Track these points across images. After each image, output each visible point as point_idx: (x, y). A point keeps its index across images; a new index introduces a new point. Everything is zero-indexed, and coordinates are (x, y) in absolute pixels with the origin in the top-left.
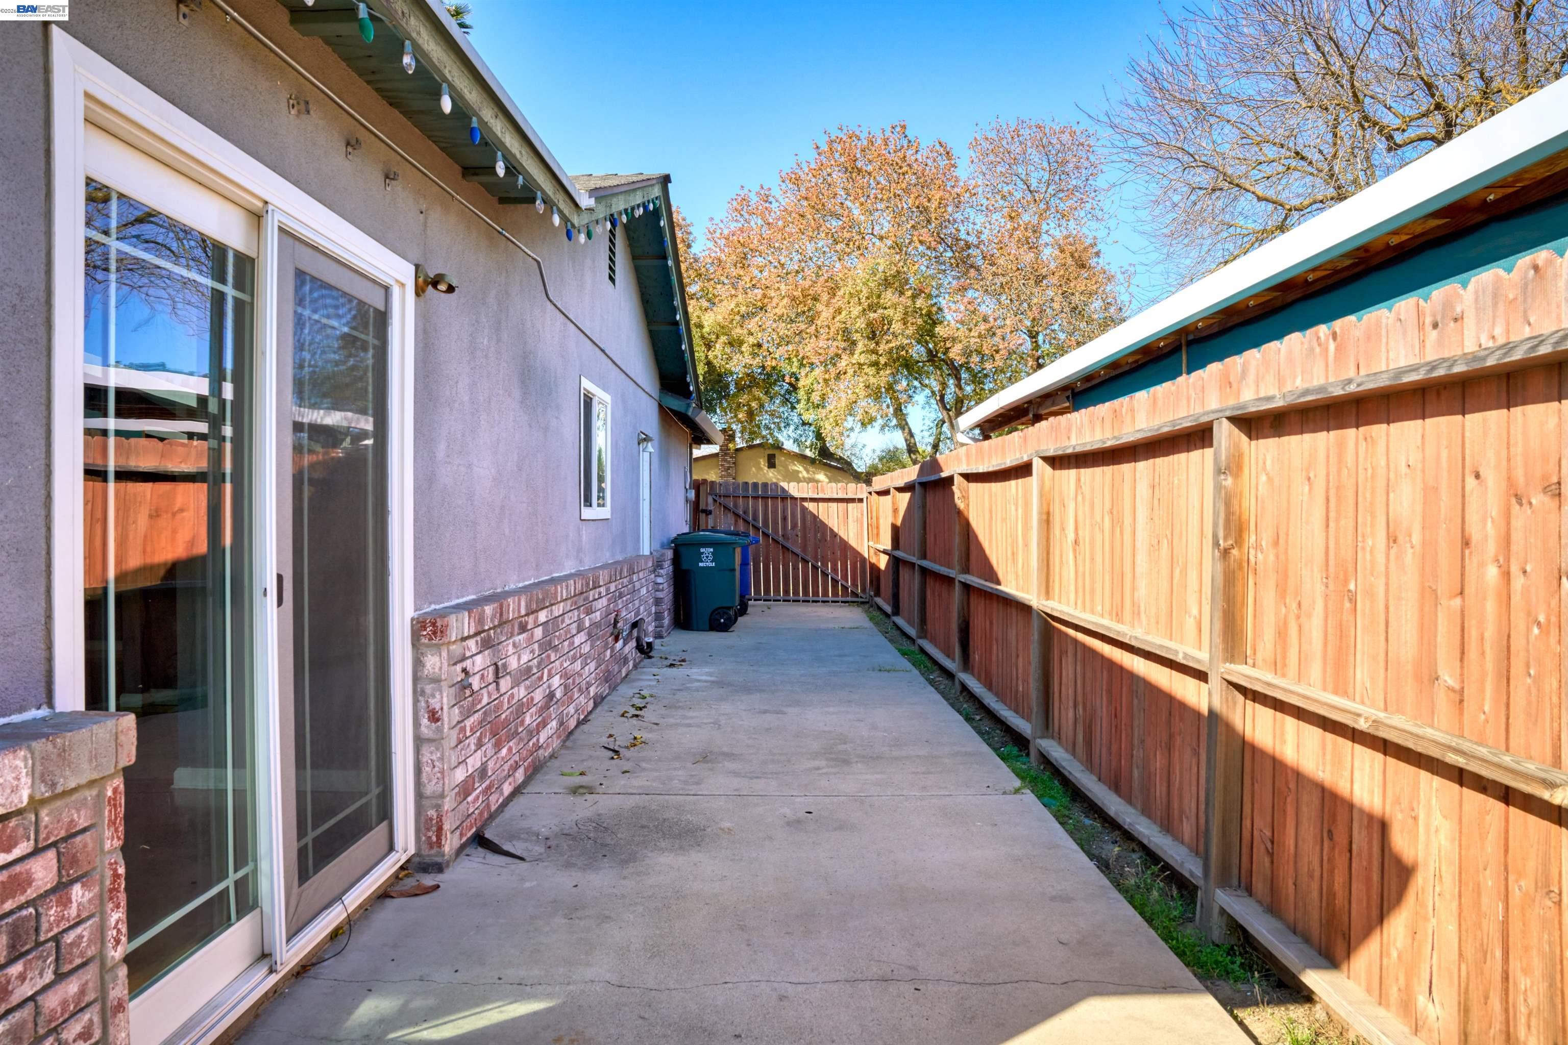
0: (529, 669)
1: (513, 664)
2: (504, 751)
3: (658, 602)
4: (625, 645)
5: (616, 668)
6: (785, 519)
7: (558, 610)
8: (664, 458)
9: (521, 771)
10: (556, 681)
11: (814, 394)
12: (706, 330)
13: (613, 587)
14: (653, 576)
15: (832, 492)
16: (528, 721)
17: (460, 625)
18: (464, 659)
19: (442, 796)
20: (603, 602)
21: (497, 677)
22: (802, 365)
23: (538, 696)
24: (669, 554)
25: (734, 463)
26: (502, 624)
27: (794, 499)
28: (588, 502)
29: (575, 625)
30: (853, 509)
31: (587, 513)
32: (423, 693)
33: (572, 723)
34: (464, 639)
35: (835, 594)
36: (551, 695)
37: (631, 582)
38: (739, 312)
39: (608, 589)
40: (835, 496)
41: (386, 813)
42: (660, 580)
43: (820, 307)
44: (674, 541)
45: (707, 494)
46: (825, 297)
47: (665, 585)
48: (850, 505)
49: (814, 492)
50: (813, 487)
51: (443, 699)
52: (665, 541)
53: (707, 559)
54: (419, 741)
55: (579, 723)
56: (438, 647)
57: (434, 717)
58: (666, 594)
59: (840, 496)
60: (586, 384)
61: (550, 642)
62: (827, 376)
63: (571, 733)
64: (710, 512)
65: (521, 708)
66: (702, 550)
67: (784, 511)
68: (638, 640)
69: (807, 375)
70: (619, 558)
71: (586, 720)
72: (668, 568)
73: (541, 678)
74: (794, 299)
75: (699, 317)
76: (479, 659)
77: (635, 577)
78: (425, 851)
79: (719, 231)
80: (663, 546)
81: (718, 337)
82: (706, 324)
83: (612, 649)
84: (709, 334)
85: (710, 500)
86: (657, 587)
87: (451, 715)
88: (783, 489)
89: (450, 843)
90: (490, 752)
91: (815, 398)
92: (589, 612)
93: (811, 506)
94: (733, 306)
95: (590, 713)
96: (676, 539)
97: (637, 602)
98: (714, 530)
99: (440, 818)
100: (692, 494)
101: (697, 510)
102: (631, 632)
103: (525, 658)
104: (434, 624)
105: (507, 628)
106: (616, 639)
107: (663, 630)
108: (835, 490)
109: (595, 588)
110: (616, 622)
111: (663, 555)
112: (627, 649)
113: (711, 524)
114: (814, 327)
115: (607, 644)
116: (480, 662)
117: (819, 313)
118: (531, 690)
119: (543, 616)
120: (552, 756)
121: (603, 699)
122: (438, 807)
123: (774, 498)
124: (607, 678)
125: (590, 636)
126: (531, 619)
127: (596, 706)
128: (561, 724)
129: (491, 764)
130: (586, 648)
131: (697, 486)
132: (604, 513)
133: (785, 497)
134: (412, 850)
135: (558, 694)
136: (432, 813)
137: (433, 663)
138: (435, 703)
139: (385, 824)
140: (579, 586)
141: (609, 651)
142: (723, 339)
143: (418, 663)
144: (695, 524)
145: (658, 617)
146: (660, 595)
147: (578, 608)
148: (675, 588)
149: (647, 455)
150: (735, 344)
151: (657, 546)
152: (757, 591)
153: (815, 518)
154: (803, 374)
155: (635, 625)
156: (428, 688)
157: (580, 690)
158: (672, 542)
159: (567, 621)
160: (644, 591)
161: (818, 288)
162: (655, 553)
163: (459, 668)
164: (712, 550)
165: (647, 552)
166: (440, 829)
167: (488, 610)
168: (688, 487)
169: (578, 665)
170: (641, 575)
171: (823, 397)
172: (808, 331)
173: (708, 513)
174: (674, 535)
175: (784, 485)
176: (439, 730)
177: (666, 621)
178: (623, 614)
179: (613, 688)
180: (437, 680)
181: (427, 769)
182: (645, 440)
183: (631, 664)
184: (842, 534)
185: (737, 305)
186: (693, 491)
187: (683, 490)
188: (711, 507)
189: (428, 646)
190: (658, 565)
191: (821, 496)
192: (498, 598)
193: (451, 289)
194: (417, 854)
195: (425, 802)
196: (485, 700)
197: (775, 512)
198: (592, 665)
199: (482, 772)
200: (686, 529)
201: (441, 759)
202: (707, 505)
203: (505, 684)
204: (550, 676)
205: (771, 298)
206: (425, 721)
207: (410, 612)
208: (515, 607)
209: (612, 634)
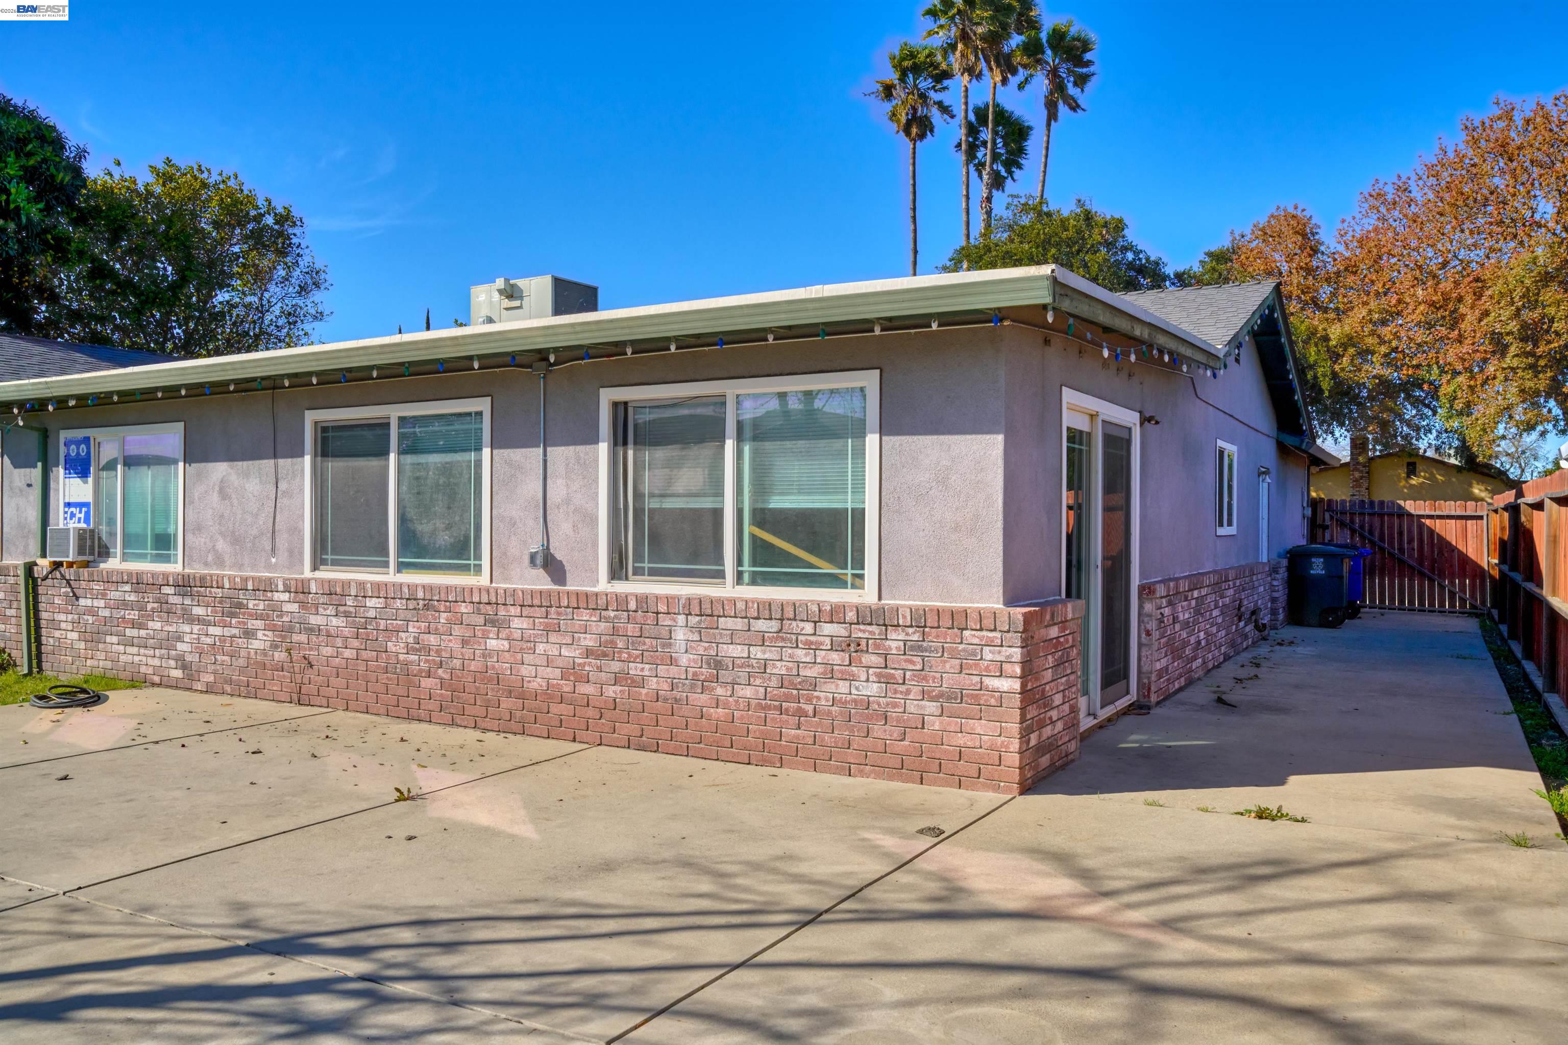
0: (1188, 622)
1: (1181, 618)
2: (1176, 664)
3: (1274, 600)
4: (1246, 625)
5: (1239, 640)
6: (1401, 533)
7: (1204, 592)
8: (1281, 485)
9: (1183, 679)
10: (1202, 635)
11: (1457, 401)
12: (1333, 343)
13: (1238, 583)
14: (1269, 578)
15: (1450, 510)
16: (1187, 653)
17: (1161, 590)
18: (1161, 608)
19: (1151, 673)
20: (1231, 592)
21: (1174, 623)
22: (1442, 372)
23: (1193, 640)
24: (1285, 562)
25: (1368, 473)
26: (1178, 593)
27: (1410, 515)
28: (1221, 525)
29: (1213, 603)
30: (1472, 525)
31: (1221, 531)
32: (1143, 621)
33: (1210, 665)
34: (1162, 597)
35: (1452, 605)
36: (1199, 642)
37: (1251, 581)
38: (1371, 319)
39: (1234, 584)
40: (1453, 513)
41: (1126, 676)
42: (1275, 583)
43: (1463, 309)
44: (1290, 552)
45: (1324, 511)
46: (1469, 299)
47: (1281, 588)
48: (1469, 522)
49: (1431, 510)
50: (1431, 504)
51: (1152, 625)
52: (1282, 551)
53: (1318, 567)
54: (1140, 645)
55: (1214, 667)
56: (1151, 599)
57: (1148, 633)
58: (1281, 594)
59: (1459, 513)
60: (1220, 443)
61: (1199, 610)
62: (1472, 383)
63: (1209, 671)
64: (1327, 527)
65: (1185, 643)
66: (1313, 560)
67: (1400, 526)
68: (1256, 621)
69: (1449, 382)
70: (1243, 563)
71: (1218, 666)
72: (1283, 574)
73: (1194, 630)
74: (1432, 304)
75: (1325, 330)
76: (1166, 609)
77: (1254, 578)
78: (1142, 700)
79: (1351, 233)
80: (1279, 556)
81: (1345, 350)
82: (1332, 336)
83: (1237, 626)
84: (1335, 347)
85: (1327, 516)
86: (1272, 588)
87: (1156, 635)
88: (1400, 506)
89: (1154, 698)
90: (1170, 661)
91: (1458, 405)
92: (1222, 597)
93: (1428, 522)
94: (1364, 313)
95: (1221, 663)
96: (1291, 550)
97: (1255, 596)
98: (1330, 543)
99: (1150, 683)
100: (1309, 512)
101: (1315, 527)
102: (1250, 618)
103: (1187, 616)
104: (1149, 588)
105: (1179, 597)
106: (1240, 620)
107: (1278, 623)
108: (1453, 508)
109: (1225, 582)
110: (1240, 606)
111: (1279, 563)
112: (1248, 629)
113: (1327, 537)
114: (1456, 332)
115: (1233, 621)
116: (1167, 611)
117: (1463, 316)
118: (1190, 635)
119: (1196, 594)
120: (1199, 679)
121: (1230, 657)
122: (1149, 678)
123: (1391, 515)
124: (1233, 644)
125: (1222, 613)
126: (1190, 594)
127: (1225, 660)
128: (1204, 663)
129: (1170, 667)
130: (1220, 620)
131: (1314, 504)
132: (1232, 530)
133: (1402, 514)
134: (1135, 698)
135: (1203, 643)
136: (1146, 681)
137: (1148, 607)
138: (1149, 627)
139: (1125, 681)
140: (1216, 578)
141: (1234, 627)
142: (1351, 351)
143: (1141, 607)
144: (1312, 538)
145: (1274, 612)
146: (1276, 595)
147: (1215, 593)
148: (1289, 591)
149: (1266, 485)
150: (1365, 353)
151: (1274, 556)
152: (1373, 600)
153: (1431, 532)
154: (1444, 381)
155: (1253, 613)
156: (1146, 619)
157: (1215, 645)
158: (1288, 552)
159: (1209, 600)
160: (1261, 589)
161: (1462, 291)
162: (1272, 562)
163: (1159, 611)
164: (1322, 560)
165: (1265, 560)
166: (1149, 689)
167: (1172, 584)
168: (1305, 505)
169: (1214, 630)
170: (1259, 576)
171: (1468, 405)
172: (1450, 336)
173: (1325, 528)
174: (1289, 547)
175: (1401, 503)
176: (1151, 640)
177: (1281, 617)
178: (1246, 603)
179: (1238, 653)
180: (1150, 616)
181: (1144, 659)
182: (1264, 473)
183: (1250, 640)
184: (1461, 547)
185: (1370, 311)
186: (1310, 509)
187: (1300, 509)
188: (1328, 522)
189: (1147, 599)
190: (1274, 570)
191: (1438, 513)
192: (1176, 580)
193: (1157, 423)
194: (1137, 701)
195: (1143, 676)
196: (1169, 633)
197: (1391, 528)
198: (1223, 633)
199: (1167, 668)
200: (1303, 542)
201: (1151, 654)
202: (1324, 520)
203: (1178, 627)
204: (1199, 631)
205: (1408, 304)
206: (1144, 635)
207: (1137, 583)
208: (1184, 586)
209: (1237, 615)
